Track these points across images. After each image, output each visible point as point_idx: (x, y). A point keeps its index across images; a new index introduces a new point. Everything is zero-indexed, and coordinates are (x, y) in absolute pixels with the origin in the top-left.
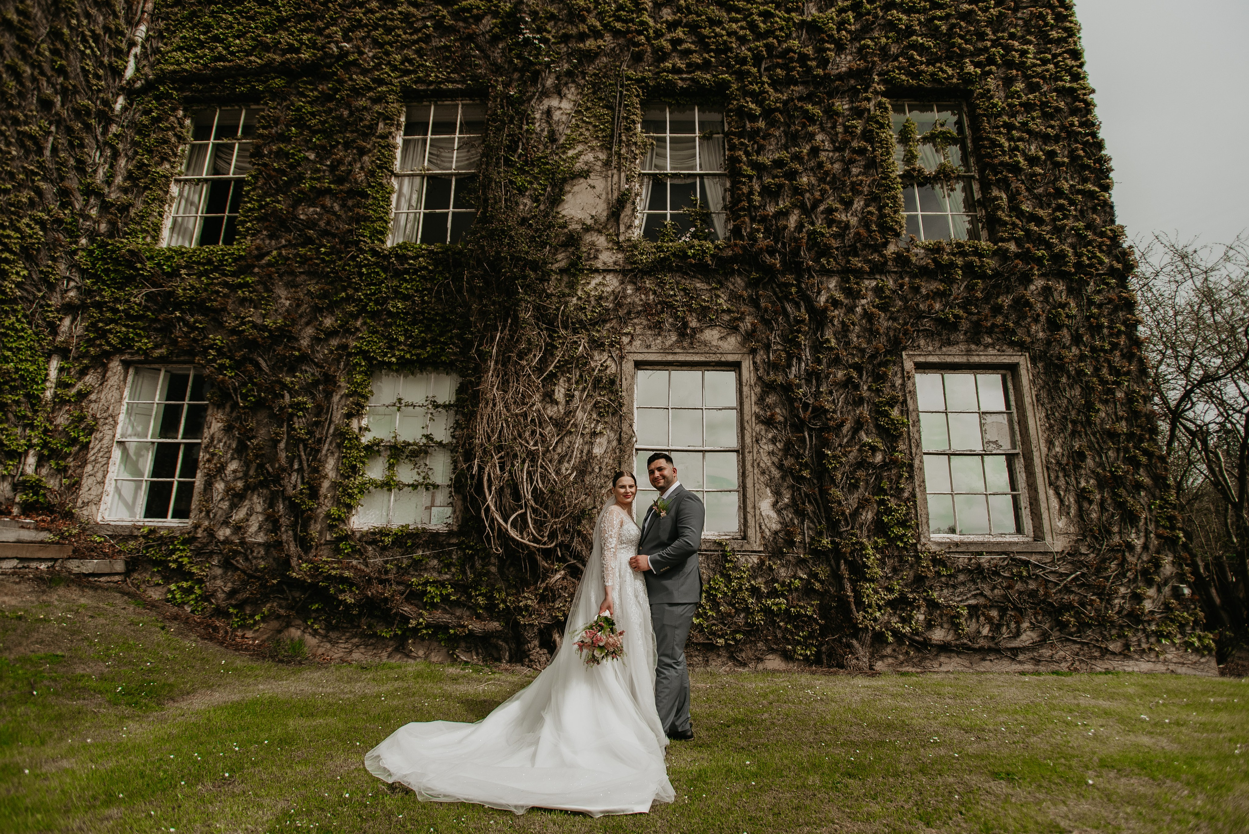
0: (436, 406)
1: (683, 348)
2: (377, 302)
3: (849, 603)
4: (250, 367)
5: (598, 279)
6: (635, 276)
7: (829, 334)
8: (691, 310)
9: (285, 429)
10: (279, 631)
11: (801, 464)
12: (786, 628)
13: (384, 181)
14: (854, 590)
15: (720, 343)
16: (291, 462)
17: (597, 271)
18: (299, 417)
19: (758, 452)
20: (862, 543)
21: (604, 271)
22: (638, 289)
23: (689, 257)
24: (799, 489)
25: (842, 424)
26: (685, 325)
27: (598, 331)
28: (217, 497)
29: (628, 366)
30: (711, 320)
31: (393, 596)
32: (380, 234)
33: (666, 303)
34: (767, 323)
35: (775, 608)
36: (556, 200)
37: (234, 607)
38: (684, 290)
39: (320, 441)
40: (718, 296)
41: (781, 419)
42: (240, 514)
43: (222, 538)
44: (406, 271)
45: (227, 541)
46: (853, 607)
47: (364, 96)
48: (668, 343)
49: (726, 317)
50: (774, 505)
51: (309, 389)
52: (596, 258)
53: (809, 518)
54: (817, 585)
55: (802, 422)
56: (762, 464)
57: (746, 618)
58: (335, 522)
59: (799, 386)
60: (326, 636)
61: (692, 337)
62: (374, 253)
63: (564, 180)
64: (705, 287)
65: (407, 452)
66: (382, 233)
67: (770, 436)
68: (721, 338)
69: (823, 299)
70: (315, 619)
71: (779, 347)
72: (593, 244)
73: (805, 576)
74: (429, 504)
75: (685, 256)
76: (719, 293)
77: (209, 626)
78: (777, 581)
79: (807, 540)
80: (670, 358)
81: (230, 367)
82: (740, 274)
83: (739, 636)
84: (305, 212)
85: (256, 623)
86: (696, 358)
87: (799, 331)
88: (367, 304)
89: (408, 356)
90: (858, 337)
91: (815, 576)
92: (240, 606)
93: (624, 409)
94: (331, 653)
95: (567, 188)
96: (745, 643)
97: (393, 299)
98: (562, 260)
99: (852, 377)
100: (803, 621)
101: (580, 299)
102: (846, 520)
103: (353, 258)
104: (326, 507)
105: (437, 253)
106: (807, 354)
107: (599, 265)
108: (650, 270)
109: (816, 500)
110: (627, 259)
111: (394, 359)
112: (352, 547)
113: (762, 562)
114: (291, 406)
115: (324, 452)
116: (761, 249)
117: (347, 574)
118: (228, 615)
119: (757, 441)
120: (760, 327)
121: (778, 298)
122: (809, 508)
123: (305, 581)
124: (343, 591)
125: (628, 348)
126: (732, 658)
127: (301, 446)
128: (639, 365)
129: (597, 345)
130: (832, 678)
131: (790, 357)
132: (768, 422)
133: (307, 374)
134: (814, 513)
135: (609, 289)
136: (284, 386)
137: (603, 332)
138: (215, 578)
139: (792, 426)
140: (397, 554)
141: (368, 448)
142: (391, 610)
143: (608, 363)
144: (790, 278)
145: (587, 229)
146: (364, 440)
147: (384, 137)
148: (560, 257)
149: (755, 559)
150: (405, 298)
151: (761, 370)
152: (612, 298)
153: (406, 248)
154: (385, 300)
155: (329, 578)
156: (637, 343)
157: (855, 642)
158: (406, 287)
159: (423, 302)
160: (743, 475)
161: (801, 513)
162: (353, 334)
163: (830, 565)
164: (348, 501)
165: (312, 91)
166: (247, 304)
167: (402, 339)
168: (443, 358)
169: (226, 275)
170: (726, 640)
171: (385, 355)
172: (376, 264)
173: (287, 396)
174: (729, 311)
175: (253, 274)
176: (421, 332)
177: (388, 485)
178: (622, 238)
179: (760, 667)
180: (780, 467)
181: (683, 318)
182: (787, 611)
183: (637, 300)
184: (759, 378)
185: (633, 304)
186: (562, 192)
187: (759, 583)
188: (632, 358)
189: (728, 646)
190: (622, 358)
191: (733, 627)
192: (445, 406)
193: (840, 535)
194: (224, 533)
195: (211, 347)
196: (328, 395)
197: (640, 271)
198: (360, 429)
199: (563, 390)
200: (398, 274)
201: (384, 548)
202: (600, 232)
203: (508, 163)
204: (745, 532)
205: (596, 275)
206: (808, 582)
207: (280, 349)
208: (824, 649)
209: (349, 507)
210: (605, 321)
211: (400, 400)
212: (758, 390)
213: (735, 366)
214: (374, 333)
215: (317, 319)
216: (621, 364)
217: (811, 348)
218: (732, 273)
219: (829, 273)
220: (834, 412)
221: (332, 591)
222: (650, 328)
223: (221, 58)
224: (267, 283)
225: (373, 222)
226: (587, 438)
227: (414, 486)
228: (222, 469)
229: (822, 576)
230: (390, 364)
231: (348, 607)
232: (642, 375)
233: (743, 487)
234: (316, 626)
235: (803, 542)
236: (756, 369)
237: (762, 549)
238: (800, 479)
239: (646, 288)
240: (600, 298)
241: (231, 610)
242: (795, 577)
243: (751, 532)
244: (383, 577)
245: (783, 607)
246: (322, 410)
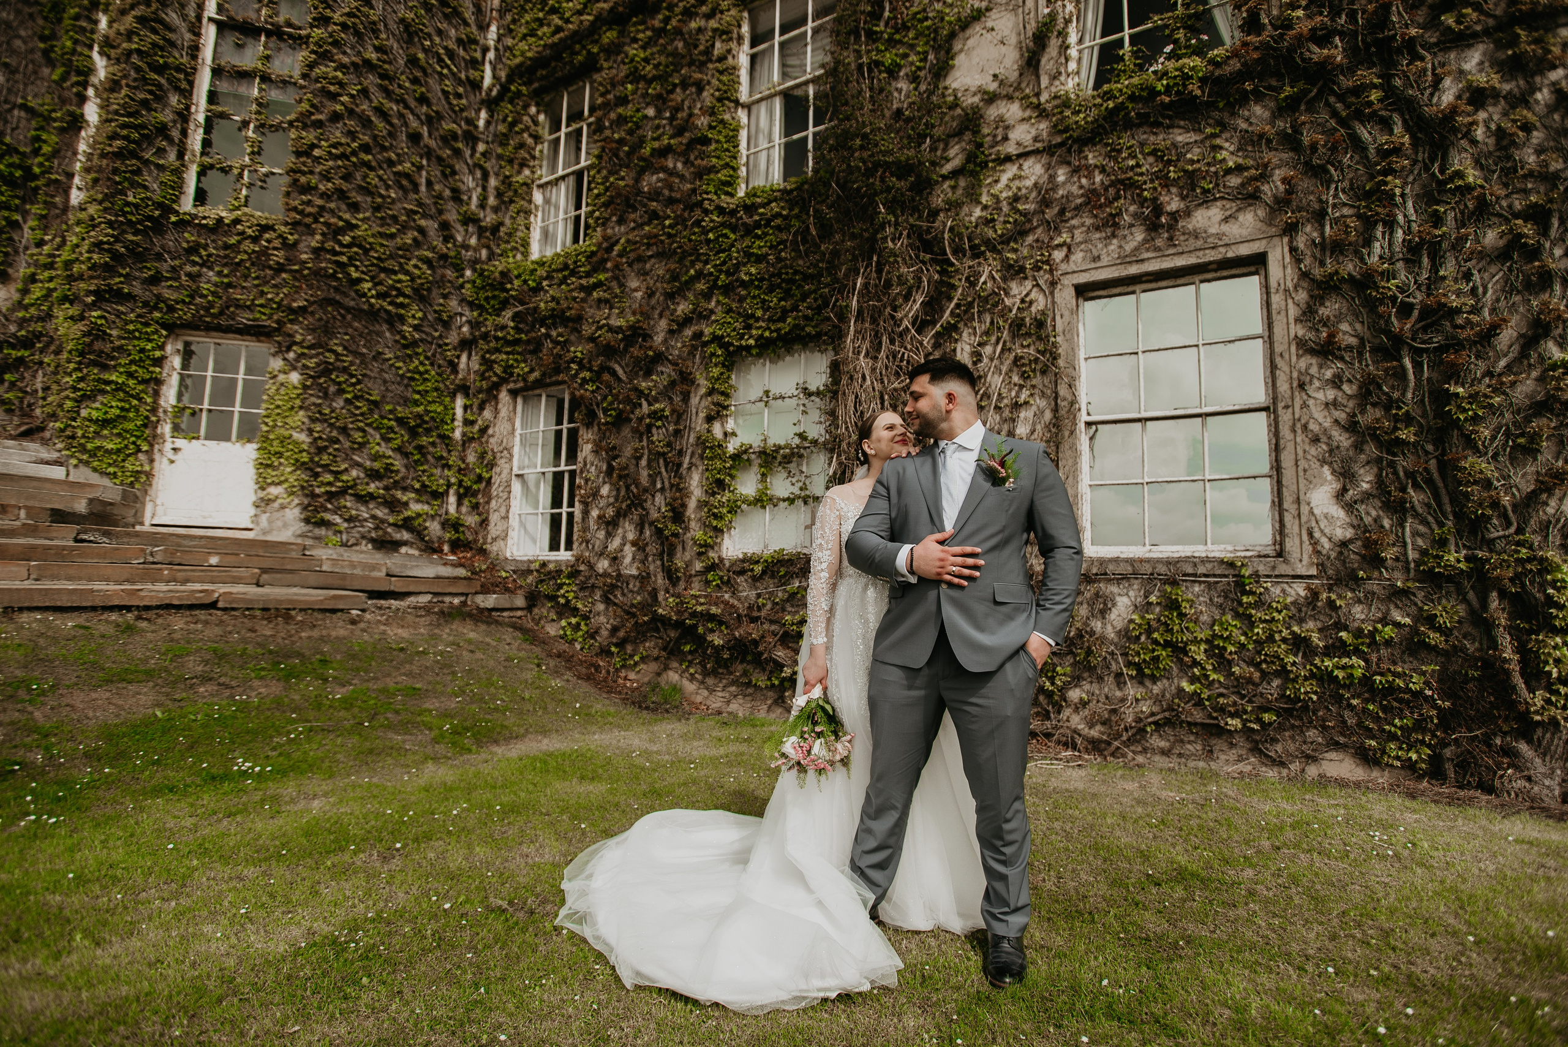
0: (807, 393)
1: (1157, 249)
2: (728, 273)
3: (1508, 673)
4: (606, 377)
5: (1011, 170)
6: (1069, 151)
7: (1461, 162)
8: (1167, 182)
9: (645, 443)
10: (659, 674)
11: (1396, 419)
12: (1365, 710)
13: (727, 117)
14: (1522, 649)
15: (1225, 228)
16: (652, 478)
17: (1008, 159)
18: (658, 428)
19: (1304, 405)
20: (1542, 560)
21: (1020, 156)
22: (1076, 171)
23: (1159, 93)
24: (1392, 465)
25: (1493, 330)
26: (1158, 210)
27: (1015, 251)
28: (593, 525)
29: (1065, 296)
30: (1205, 191)
31: (763, 637)
33: (1121, 182)
34: (1318, 173)
35: (1340, 674)
36: (942, 69)
37: (616, 645)
38: (1153, 153)
39: (681, 453)
40: (1217, 148)
41: (1353, 341)
42: (616, 543)
43: (601, 571)
44: (757, 225)
45: (605, 574)
46: (1518, 681)
47: (697, 14)
48: (1129, 247)
49: (1234, 181)
50: (1340, 495)
51: (666, 393)
52: (1006, 139)
53: (1416, 515)
54: (1434, 638)
55: (1398, 340)
56: (1313, 426)
57: (1283, 688)
58: (705, 547)
59: (1390, 275)
60: (702, 682)
61: (1171, 227)
62: (721, 210)
63: (952, 35)
64: (1192, 137)
65: (779, 458)
66: (729, 184)
67: (1329, 374)
68: (1226, 220)
69: (1448, 96)
70: (690, 662)
71: (1346, 211)
72: (1001, 119)
73: (1408, 620)
75: (1153, 93)
76: (1218, 141)
77: (592, 665)
78: (1345, 628)
79: (1412, 555)
80: (1134, 270)
81: (591, 380)
82: (1258, 97)
83: (1266, 717)
84: (651, 181)
85: (636, 664)
86: (1180, 262)
87: (1389, 171)
88: (718, 278)
89: (767, 334)
90: (1539, 151)
91: (1431, 620)
92: (621, 645)
93: (1061, 362)
94: (708, 703)
95: (957, 46)
96: (1281, 728)
97: (745, 265)
98: (956, 156)
99: (1521, 236)
100: (1400, 701)
101: (985, 208)
102: (1504, 516)
103: (698, 223)
104: (696, 532)
105: (792, 191)
106: (1409, 212)
107: (1011, 149)
108: (1092, 136)
109: (1430, 482)
110: (1055, 130)
111: (752, 342)
112: (721, 578)
113: (1314, 595)
114: (649, 416)
115: (685, 466)
116: (1299, 37)
117: (714, 610)
118: (610, 654)
119: (1302, 386)
120: (1305, 184)
121: (1343, 122)
122: (1416, 497)
123: (670, 619)
124: (712, 631)
125: (1064, 267)
126: (1256, 749)
127: (661, 461)
128: (1084, 292)
129: (1014, 271)
131: (1368, 223)
132: (1326, 350)
133: (665, 374)
134: (1428, 505)
135: (1029, 183)
136: (640, 393)
137: (1024, 251)
138: (599, 614)
139: (1373, 351)
140: (770, 584)
141: (736, 457)
142: (761, 654)
143: (1033, 295)
144: (1368, 75)
145: (991, 98)
146: (732, 447)
147: (722, 59)
148: (952, 153)
149: (1299, 590)
150: (760, 259)
151: (1308, 261)
152: (1034, 194)
153: (755, 195)
154: (737, 267)
155: (694, 615)
156: (1078, 256)
157: (1523, 747)
158: (759, 247)
159: (779, 259)
160: (1277, 449)
161: (1398, 509)
162: (707, 318)
163: (1464, 600)
164: (715, 523)
165: (643, 32)
166: (602, 306)
167: (759, 313)
168: (808, 329)
169: (581, 278)
170: (1244, 722)
171: (742, 338)
172: (723, 225)
173: (645, 404)
174: (1239, 169)
175: (606, 270)
176: (780, 300)
177: (762, 501)
178: (1044, 97)
179: (1312, 771)
180: (1351, 426)
181: (1155, 199)
182: (1366, 681)
183: (1075, 189)
184: (1305, 275)
185: (1068, 197)
186: (950, 55)
187: (1311, 629)
188: (1069, 281)
189: (1246, 731)
190: (1053, 284)
191: (1258, 701)
192: (818, 393)
193: (1490, 544)
194: (603, 565)
195: (573, 361)
196: (686, 398)
197: (1076, 140)
198: (726, 434)
199: (967, 348)
200: (749, 231)
201: (755, 579)
202: (1010, 98)
203: (872, 37)
204: (1282, 544)
205: (1008, 165)
206: (1414, 631)
207: (635, 351)
208: (1448, 752)
209: (719, 531)
210: (1024, 233)
211: (767, 393)
212: (1302, 296)
213: (1256, 263)
214: (727, 312)
215: (668, 307)
216: (1052, 293)
217: (1418, 198)
218: (1244, 99)
219: (1461, 40)
220: (1476, 310)
221: (701, 630)
222: (1097, 229)
223: (558, 29)
224: (619, 277)
225: (718, 172)
226: (1007, 413)
227: (791, 501)
228: (595, 494)
229: (1443, 620)
230: (748, 348)
231: (717, 649)
232: (1091, 309)
233: (1277, 467)
234: (692, 671)
235: (1401, 559)
236: (1299, 261)
237: (1313, 571)
238: (1394, 446)
239: (1087, 167)
240: (1016, 199)
241: (613, 649)
242: (1385, 620)
243: (1292, 545)
244: (755, 614)
245: (1358, 673)
246: (679, 415)
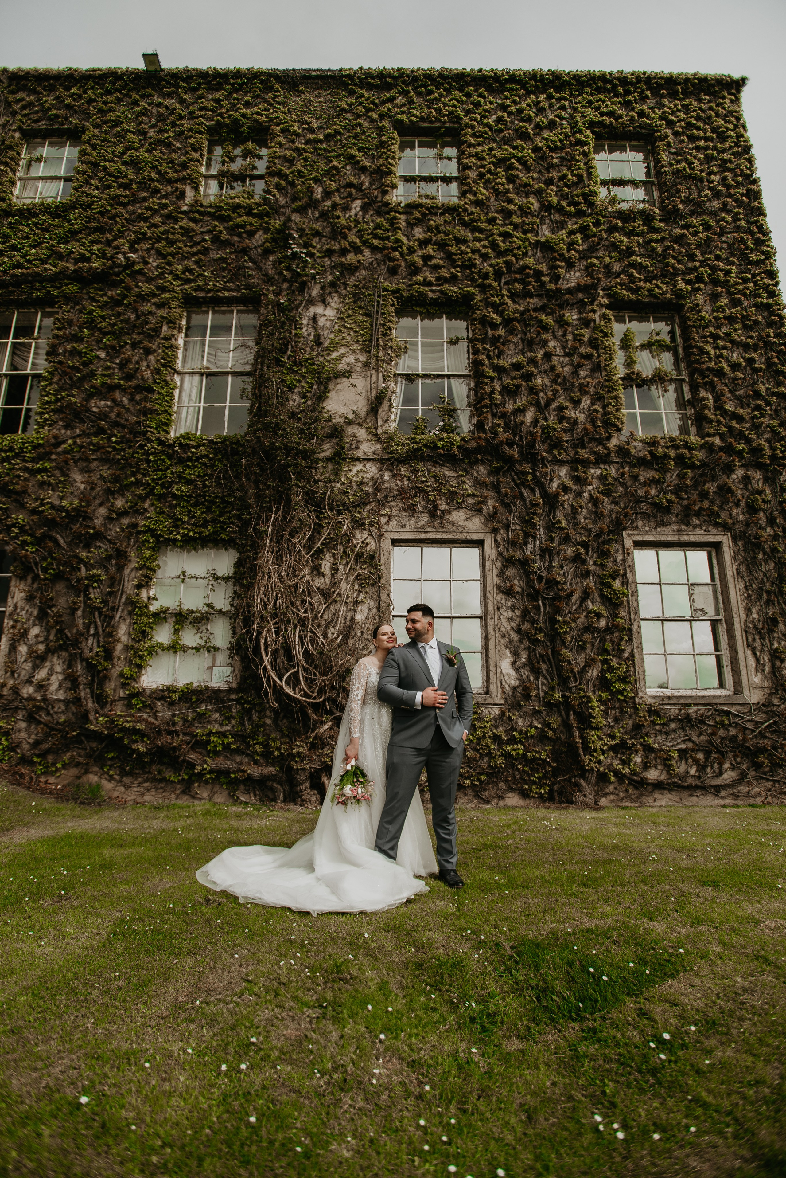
0: (216, 578)
1: (434, 528)
2: (163, 486)
3: (578, 748)
4: (50, 544)
5: (359, 466)
6: (392, 464)
7: (560, 516)
8: (440, 494)
9: (81, 599)
10: (79, 777)
11: (536, 629)
12: (523, 771)
13: (168, 378)
14: (581, 737)
15: (466, 523)
16: (87, 627)
17: (358, 459)
18: (94, 588)
19: (499, 618)
20: (588, 697)
21: (364, 459)
22: (394, 476)
23: (439, 448)
24: (534, 650)
25: (571, 594)
26: (436, 507)
27: (359, 513)
28: (21, 659)
29: (386, 543)
30: (458, 503)
31: (180, 745)
32: (165, 426)
33: (419, 488)
34: (507, 506)
35: (514, 753)
36: (322, 397)
37: (38, 756)
38: (435, 477)
39: (114, 609)
40: (464, 483)
41: (519, 589)
42: (42, 674)
43: (25, 696)
44: (189, 459)
45: (30, 699)
46: (581, 752)
47: (149, 301)
48: (421, 523)
49: (471, 501)
50: (513, 664)
51: (103, 563)
52: (357, 448)
53: (543, 675)
54: (550, 733)
55: (537, 592)
56: (502, 629)
57: (489, 762)
58: (127, 680)
59: (534, 562)
60: (120, 781)
61: (442, 518)
62: (161, 442)
63: (329, 379)
64: (453, 474)
65: (190, 618)
66: (167, 425)
67: (509, 604)
68: (467, 519)
69: (555, 485)
70: (110, 766)
71: (518, 527)
72: (354, 436)
73: (539, 726)
74: (210, 665)
75: (436, 447)
76: (464, 479)
77: (16, 773)
78: (516, 730)
79: (542, 694)
80: (422, 536)
81: (31, 543)
82: (483, 463)
83: (483, 778)
84: (97, 405)
85: (57, 770)
86: (445, 536)
87: (534, 513)
88: (154, 488)
89: (191, 534)
90: (585, 518)
91: (548, 725)
92: (43, 755)
93: (383, 581)
94: (125, 796)
95: (331, 386)
96: (488, 783)
97: (177, 483)
98: (327, 450)
99: (580, 554)
100: (538, 764)
101: (343, 484)
102: (575, 677)
103: (142, 447)
104: (120, 667)
105: (217, 443)
106: (541, 533)
107: (360, 454)
108: (406, 459)
109: (549, 659)
110: (385, 450)
111: (178, 537)
112: (143, 702)
113: (503, 713)
114: (87, 578)
115: (117, 619)
116: (502, 442)
117: (139, 726)
118: (31, 763)
119: (498, 608)
120: (501, 509)
121: (516, 484)
122: (544, 667)
123: (102, 733)
124: (136, 741)
125: (386, 527)
126: (477, 796)
127: (97, 614)
128: (395, 542)
129: (358, 524)
130: (564, 812)
131: (526, 535)
132: (508, 592)
133: (102, 549)
134: (547, 671)
135: (369, 476)
136: (81, 560)
137: (364, 513)
138: (20, 731)
139: (527, 595)
140: (182, 709)
141: (156, 615)
142: (179, 757)
143: (368, 540)
144: (527, 467)
145: (349, 422)
146: (152, 609)
147: (166, 339)
148: (326, 446)
149: (496, 711)
150: (189, 482)
151: (502, 547)
152: (371, 483)
153: (189, 438)
154: (171, 484)
155: (123, 729)
156: (394, 523)
157: (582, 782)
158: (190, 474)
159: (205, 486)
160: (486, 638)
161: (536, 671)
162: (141, 514)
163: (561, 716)
164: (139, 662)
165: (102, 296)
166: (46, 487)
167: (186, 519)
168: (223, 536)
169: (27, 461)
170: (472, 781)
171: (171, 533)
172: (162, 452)
173: (83, 569)
174: (473, 496)
175: (50, 460)
176: (203, 513)
177: (175, 648)
178: (380, 431)
179: (501, 803)
180: (518, 631)
181: (434, 501)
182: (524, 755)
183: (393, 485)
184: (500, 554)
185: (390, 489)
186: (326, 390)
187: (500, 731)
188: (389, 536)
189: (473, 786)
190: (380, 536)
191: (478, 770)
192: (226, 579)
193: (570, 689)
194: (28, 691)
195: (14, 525)
196: (121, 568)
197: (396, 460)
198: (149, 598)
199: (328, 564)
200: (181, 461)
201: (172, 704)
202: (360, 425)
203: (278, 362)
204: (488, 688)
205: (357, 463)
206: (542, 730)
207: (76, 527)
208: (555, 787)
209: (140, 667)
210: (365, 504)
211: (184, 573)
212: (499, 564)
213: (479, 544)
214: (160, 513)
215: (109, 500)
216: (379, 541)
217: (545, 528)
218: (476, 462)
219: (560, 463)
220: (565, 583)
221: (126, 741)
222: (405, 510)
223: (19, 266)
224: (63, 469)
225: (158, 414)
226: (350, 606)
227: (197, 649)
228: (24, 634)
229: (554, 725)
230: (175, 541)
231: (140, 755)
232: (398, 551)
233: (486, 649)
234: (111, 772)
235: (538, 696)
236: (498, 547)
237: (502, 702)
238: (535, 642)
239: (401, 475)
240: (361, 483)
241: (35, 759)
242: (531, 726)
243: (493, 688)
244: (172, 729)
245: (521, 752)
246: (115, 581)
